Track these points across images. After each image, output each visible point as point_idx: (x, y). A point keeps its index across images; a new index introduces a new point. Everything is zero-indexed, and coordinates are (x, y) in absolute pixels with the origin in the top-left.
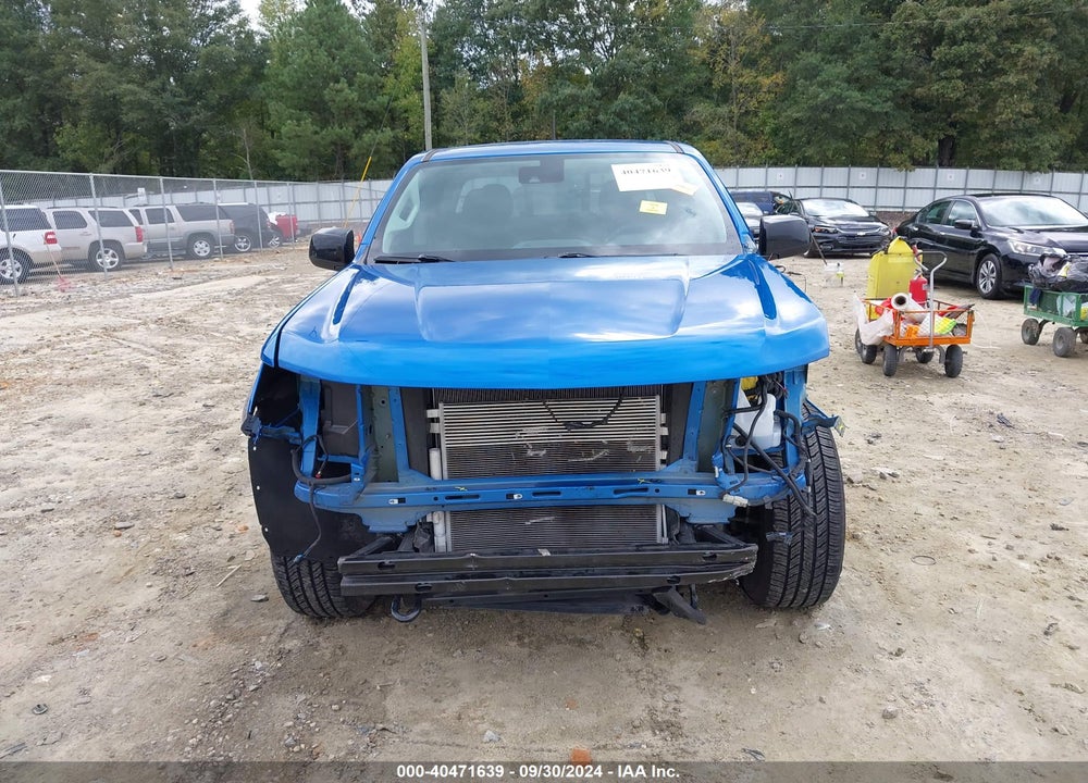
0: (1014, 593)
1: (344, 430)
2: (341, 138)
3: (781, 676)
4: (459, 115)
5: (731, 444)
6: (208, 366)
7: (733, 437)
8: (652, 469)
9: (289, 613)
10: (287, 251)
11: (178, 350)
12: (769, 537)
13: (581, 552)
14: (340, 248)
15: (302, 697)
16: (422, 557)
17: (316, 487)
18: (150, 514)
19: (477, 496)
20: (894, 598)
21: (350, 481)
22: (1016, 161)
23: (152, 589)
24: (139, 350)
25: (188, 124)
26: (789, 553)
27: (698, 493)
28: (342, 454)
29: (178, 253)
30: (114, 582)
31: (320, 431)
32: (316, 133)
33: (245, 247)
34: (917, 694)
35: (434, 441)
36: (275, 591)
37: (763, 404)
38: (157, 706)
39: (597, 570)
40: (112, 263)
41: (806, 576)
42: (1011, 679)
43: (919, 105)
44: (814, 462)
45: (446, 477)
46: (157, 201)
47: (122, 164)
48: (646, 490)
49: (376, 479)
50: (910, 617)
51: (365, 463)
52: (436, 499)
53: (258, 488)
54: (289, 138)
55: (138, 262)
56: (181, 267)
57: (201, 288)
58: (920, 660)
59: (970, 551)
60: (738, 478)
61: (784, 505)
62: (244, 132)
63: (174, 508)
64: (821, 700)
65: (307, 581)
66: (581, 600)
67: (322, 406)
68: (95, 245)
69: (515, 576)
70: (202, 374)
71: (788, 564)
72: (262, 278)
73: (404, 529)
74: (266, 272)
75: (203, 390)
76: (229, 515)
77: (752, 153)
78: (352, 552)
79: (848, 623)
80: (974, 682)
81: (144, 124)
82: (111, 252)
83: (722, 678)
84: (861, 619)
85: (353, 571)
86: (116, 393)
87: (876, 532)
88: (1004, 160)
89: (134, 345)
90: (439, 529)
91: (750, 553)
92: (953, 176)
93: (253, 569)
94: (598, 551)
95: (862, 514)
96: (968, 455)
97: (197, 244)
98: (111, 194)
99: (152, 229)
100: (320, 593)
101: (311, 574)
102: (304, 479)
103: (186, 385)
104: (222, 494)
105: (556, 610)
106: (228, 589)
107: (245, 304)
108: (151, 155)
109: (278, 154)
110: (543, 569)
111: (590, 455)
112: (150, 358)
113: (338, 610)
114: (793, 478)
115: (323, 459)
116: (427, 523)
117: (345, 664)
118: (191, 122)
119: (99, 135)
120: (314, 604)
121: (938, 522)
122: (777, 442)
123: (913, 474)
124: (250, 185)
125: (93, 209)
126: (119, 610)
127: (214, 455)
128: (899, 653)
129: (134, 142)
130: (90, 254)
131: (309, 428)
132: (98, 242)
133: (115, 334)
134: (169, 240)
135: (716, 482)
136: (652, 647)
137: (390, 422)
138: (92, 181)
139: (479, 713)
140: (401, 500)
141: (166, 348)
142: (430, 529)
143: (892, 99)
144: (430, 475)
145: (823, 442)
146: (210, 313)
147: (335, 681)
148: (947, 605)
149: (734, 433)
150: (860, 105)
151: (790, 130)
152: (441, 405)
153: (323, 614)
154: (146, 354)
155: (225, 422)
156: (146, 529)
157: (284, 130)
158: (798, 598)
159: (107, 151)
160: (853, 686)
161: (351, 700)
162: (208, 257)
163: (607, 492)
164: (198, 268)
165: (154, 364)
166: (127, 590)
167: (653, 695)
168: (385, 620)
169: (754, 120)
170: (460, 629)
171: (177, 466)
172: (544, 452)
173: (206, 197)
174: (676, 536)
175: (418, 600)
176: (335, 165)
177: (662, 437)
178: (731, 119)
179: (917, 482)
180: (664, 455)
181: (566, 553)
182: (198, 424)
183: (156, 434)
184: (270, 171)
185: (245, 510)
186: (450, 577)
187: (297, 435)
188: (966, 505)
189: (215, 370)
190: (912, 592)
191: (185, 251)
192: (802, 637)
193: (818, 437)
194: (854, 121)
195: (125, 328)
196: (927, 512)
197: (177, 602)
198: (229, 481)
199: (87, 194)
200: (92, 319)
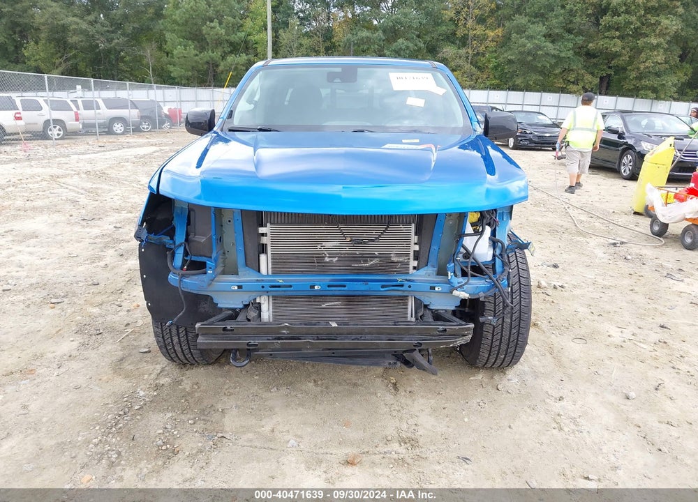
0: (636, 363)
1: (203, 240)
2: (212, 59)
3: (485, 411)
4: (291, 47)
5: (460, 258)
6: (118, 202)
7: (461, 253)
8: (407, 273)
9: (163, 361)
10: (175, 132)
11: (100, 191)
12: (482, 319)
13: (357, 325)
14: (206, 121)
15: (169, 415)
16: (252, 325)
17: (183, 276)
18: (74, 294)
19: (291, 286)
20: (560, 364)
21: (206, 273)
22: (649, 93)
23: (73, 343)
24: (74, 191)
25: (112, 45)
26: (494, 331)
27: (436, 289)
28: (201, 256)
29: (103, 130)
30: (48, 337)
31: (187, 240)
32: (197, 55)
33: (147, 128)
34: (572, 424)
35: (263, 249)
36: (155, 346)
37: (483, 231)
38: (72, 418)
39: (368, 337)
40: (58, 135)
41: (504, 347)
42: (632, 417)
43: (590, 55)
44: (513, 272)
45: (270, 273)
46: (89, 95)
47: (67, 70)
48: (402, 286)
49: (224, 273)
50: (569, 376)
51: (216, 261)
52: (263, 287)
53: (145, 276)
54: (179, 58)
55: (76, 135)
56: (105, 139)
57: (117, 153)
58: (575, 403)
59: (609, 336)
60: (462, 280)
61: (491, 299)
62: (149, 53)
63: (91, 291)
64: (510, 427)
65: (176, 339)
66: (356, 357)
67: (189, 223)
68: (47, 123)
69: (313, 339)
70: (114, 207)
71: (493, 338)
72: (158, 149)
73: (241, 306)
74: (160, 145)
75: (115, 217)
76: (127, 297)
77: (480, 81)
78: (206, 320)
79: (530, 379)
80: (608, 418)
81: (83, 44)
82: (58, 127)
83: (446, 411)
84: (538, 377)
85: (206, 333)
86: (56, 217)
87: (550, 322)
88: (642, 92)
89: (70, 187)
90: (264, 307)
91: (468, 329)
92: (608, 101)
93: (142, 332)
94: (369, 325)
95: (541, 310)
96: (610, 276)
97: (116, 125)
98: (59, 90)
99: (84, 113)
100: (184, 348)
101: (178, 334)
102: (175, 271)
103: (103, 214)
104: (123, 284)
105: (340, 363)
106: (125, 344)
107: (145, 164)
108: (87, 66)
109: (171, 68)
110: (332, 334)
111: (366, 262)
112: (81, 196)
113: (196, 359)
114: (499, 281)
115: (188, 258)
116: (256, 303)
117: (199, 394)
118: (113, 44)
119: (53, 51)
120: (180, 355)
121: (589, 317)
122: (490, 258)
123: (575, 286)
124: (151, 88)
125: (46, 98)
126: (50, 355)
127: (120, 258)
128: (561, 399)
129: (75, 56)
130: (44, 128)
131: (180, 237)
132: (49, 120)
133: (58, 179)
134: (97, 121)
135: (449, 282)
136: (401, 389)
137: (234, 235)
138: (46, 80)
139: (286, 428)
140: (240, 287)
141: (91, 190)
142: (258, 307)
143: (573, 49)
144: (259, 271)
145: (519, 260)
146: (122, 169)
147: (192, 405)
148: (593, 369)
149: (462, 250)
150: (553, 52)
151: (506, 67)
152: (268, 225)
153: (185, 361)
154: (78, 193)
155: (128, 238)
156: (72, 304)
157: (175, 52)
158: (498, 361)
159: (57, 62)
160: (531, 418)
161: (202, 418)
162: (123, 134)
163: (376, 286)
164: (115, 140)
165: (83, 200)
166: (56, 343)
167: (401, 419)
168: (227, 367)
169: (482, 59)
170: (276, 374)
171: (95, 265)
172: (336, 259)
173: (123, 94)
174: (421, 317)
175: (249, 353)
176: (208, 77)
177: (415, 251)
178: (467, 58)
179: (577, 292)
180: (415, 264)
181: (348, 325)
182: (109, 239)
183: (81, 244)
184: (165, 79)
185: (137, 293)
186: (270, 338)
187: (171, 242)
188: (608, 307)
189: (123, 205)
190: (571, 361)
191: (107, 129)
192: (499, 387)
193: (516, 256)
194: (547, 61)
195: (65, 176)
196: (583, 310)
197: (90, 351)
198: (129, 275)
199: (43, 89)
200: (43, 170)
